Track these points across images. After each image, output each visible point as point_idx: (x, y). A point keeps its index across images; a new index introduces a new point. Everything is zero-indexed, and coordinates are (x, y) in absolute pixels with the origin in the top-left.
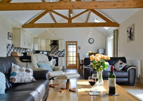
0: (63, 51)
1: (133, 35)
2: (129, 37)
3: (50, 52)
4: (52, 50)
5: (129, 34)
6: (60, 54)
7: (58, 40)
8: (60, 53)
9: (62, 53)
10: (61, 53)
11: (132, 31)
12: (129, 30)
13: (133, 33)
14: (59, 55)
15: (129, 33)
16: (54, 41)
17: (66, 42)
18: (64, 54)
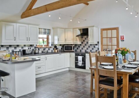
0: (96, 45)
3: (80, 45)
4: (82, 43)
7: (88, 28)
10: (94, 47)
14: (91, 49)
17: (101, 29)
18: (98, 49)
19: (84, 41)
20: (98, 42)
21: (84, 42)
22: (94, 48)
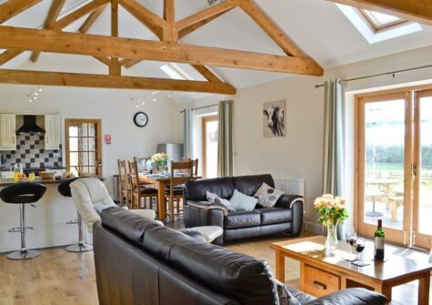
0: (55, 151)
1: (283, 126)
2: (269, 126)
3: (13, 152)
4: (18, 147)
5: (270, 121)
6: (47, 160)
7: (43, 117)
8: (48, 157)
9: (55, 155)
10: (51, 156)
11: (280, 114)
12: (271, 111)
13: (282, 120)
14: (43, 161)
15: (270, 118)
16: (26, 117)
17: (66, 120)
18: (60, 160)
19: (23, 143)
20: (61, 146)
21: (22, 146)
22: (50, 159)
